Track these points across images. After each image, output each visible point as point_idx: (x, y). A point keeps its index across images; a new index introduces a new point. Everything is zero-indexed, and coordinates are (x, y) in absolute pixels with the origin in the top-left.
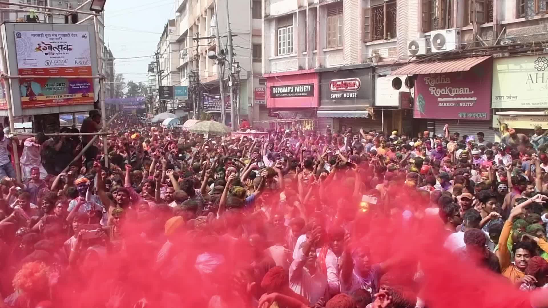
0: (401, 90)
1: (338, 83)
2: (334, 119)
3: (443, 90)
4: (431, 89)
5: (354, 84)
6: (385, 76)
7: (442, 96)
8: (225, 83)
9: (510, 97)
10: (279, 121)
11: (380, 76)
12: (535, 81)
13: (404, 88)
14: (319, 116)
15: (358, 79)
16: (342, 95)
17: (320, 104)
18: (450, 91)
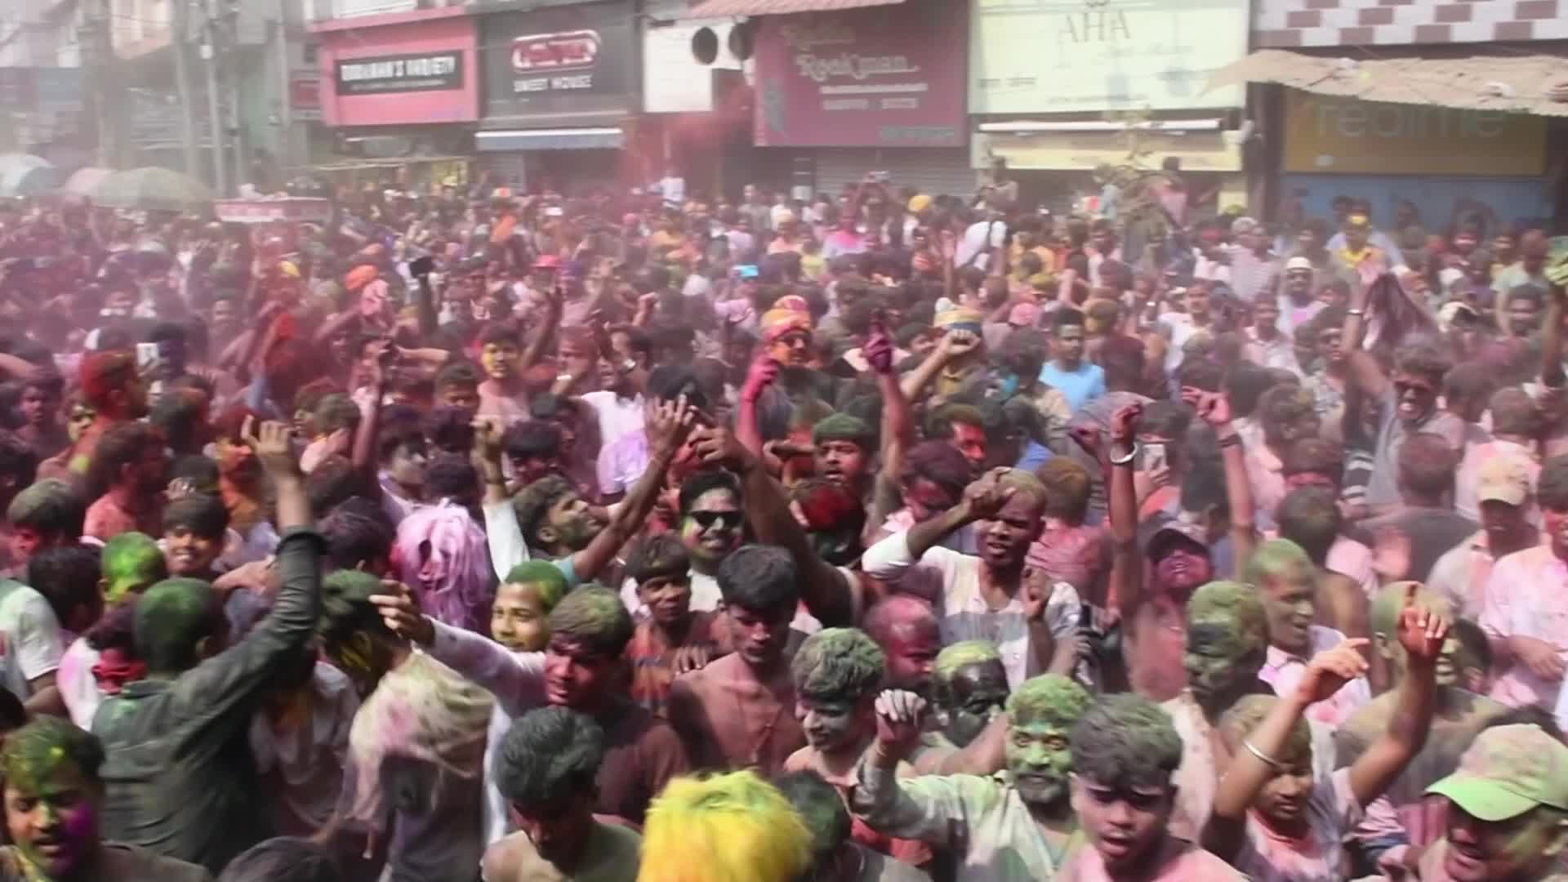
0: (717, 65)
1: (536, 47)
2: (529, 155)
3: (835, 62)
4: (801, 61)
5: (583, 49)
6: (669, 23)
7: (834, 81)
8: (190, 50)
9: (1016, 81)
10: (362, 165)
11: (658, 24)
12: (1080, 35)
13: (725, 59)
14: (482, 147)
15: (591, 32)
16: (549, 84)
17: (483, 109)
18: (855, 66)
